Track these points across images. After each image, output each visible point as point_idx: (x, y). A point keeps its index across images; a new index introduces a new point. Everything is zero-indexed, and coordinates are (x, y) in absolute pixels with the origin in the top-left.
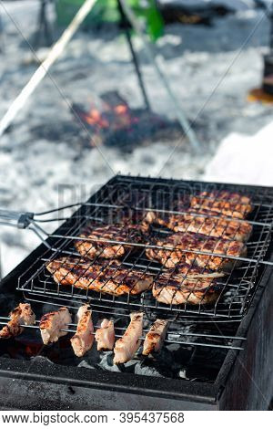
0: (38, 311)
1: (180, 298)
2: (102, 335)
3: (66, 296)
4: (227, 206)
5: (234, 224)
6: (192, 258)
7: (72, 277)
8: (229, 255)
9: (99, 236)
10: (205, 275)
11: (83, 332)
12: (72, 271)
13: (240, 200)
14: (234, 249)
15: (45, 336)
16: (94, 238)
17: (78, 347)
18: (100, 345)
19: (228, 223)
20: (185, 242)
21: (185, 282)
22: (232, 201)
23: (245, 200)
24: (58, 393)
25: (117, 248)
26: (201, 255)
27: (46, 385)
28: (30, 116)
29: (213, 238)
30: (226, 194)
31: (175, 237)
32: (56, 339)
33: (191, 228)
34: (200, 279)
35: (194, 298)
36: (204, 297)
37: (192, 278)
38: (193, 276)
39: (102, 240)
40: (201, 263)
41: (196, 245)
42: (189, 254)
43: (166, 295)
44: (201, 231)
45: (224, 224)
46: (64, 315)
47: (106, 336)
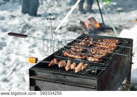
0: (58, 61)
1: (93, 60)
2: (72, 66)
3: (66, 58)
4: (112, 42)
5: (112, 45)
6: (99, 52)
7: (68, 54)
8: (109, 52)
9: (77, 46)
10: (101, 55)
11: (68, 65)
12: (68, 53)
13: (116, 40)
14: (110, 51)
15: (59, 66)
16: (76, 47)
17: (67, 69)
18: (72, 68)
19: (111, 45)
20: (98, 49)
21: (95, 56)
22: (114, 41)
23: (117, 41)
24: (61, 78)
25: (80, 49)
26: (101, 51)
27: (59, 76)
28: (67, 25)
29: (105, 48)
30: (112, 39)
31: (96, 48)
32: (62, 66)
33: (101, 46)
34: (99, 56)
35: (96, 60)
36: (99, 59)
37: (97, 56)
38: (98, 55)
39: (78, 47)
40: (101, 53)
41: (101, 49)
42: (98, 51)
43: (90, 59)
44: (103, 47)
45: (110, 45)
46: (64, 62)
47: (73, 66)
